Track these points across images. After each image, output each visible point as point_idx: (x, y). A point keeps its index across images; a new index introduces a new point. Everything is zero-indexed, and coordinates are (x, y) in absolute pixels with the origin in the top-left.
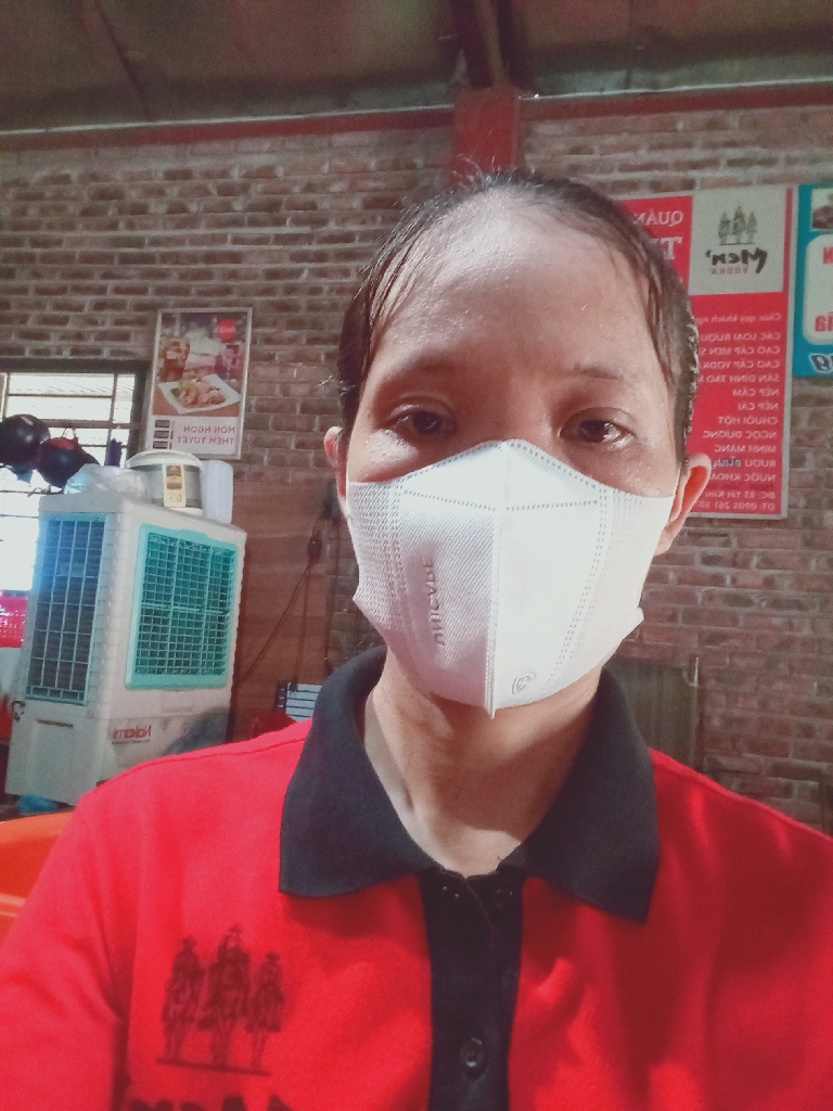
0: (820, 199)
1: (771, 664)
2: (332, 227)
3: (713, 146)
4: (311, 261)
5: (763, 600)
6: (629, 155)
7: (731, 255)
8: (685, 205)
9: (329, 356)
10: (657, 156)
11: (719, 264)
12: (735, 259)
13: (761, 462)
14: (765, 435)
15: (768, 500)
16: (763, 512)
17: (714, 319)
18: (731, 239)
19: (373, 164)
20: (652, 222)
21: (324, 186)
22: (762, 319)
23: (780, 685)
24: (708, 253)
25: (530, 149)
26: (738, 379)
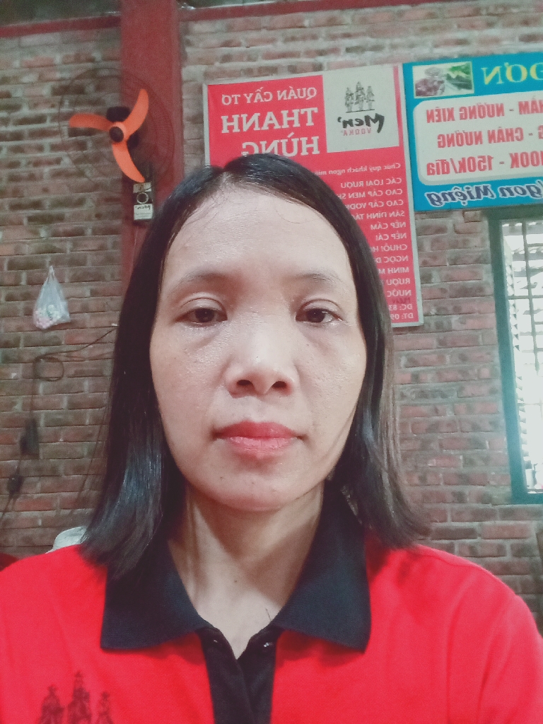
0: (419, 73)
1: (425, 445)
2: (25, 111)
3: (334, 37)
4: (8, 141)
5: (412, 394)
6: (270, 47)
7: (356, 120)
8: (317, 83)
9: (30, 219)
10: (292, 46)
11: (348, 125)
12: (361, 123)
13: (399, 282)
14: (398, 259)
15: (408, 311)
16: (404, 321)
17: (350, 170)
18: (355, 107)
19: (58, 58)
20: (293, 97)
21: (16, 79)
22: (387, 167)
23: (434, 460)
24: (339, 119)
25: (189, 43)
26: (373, 216)
